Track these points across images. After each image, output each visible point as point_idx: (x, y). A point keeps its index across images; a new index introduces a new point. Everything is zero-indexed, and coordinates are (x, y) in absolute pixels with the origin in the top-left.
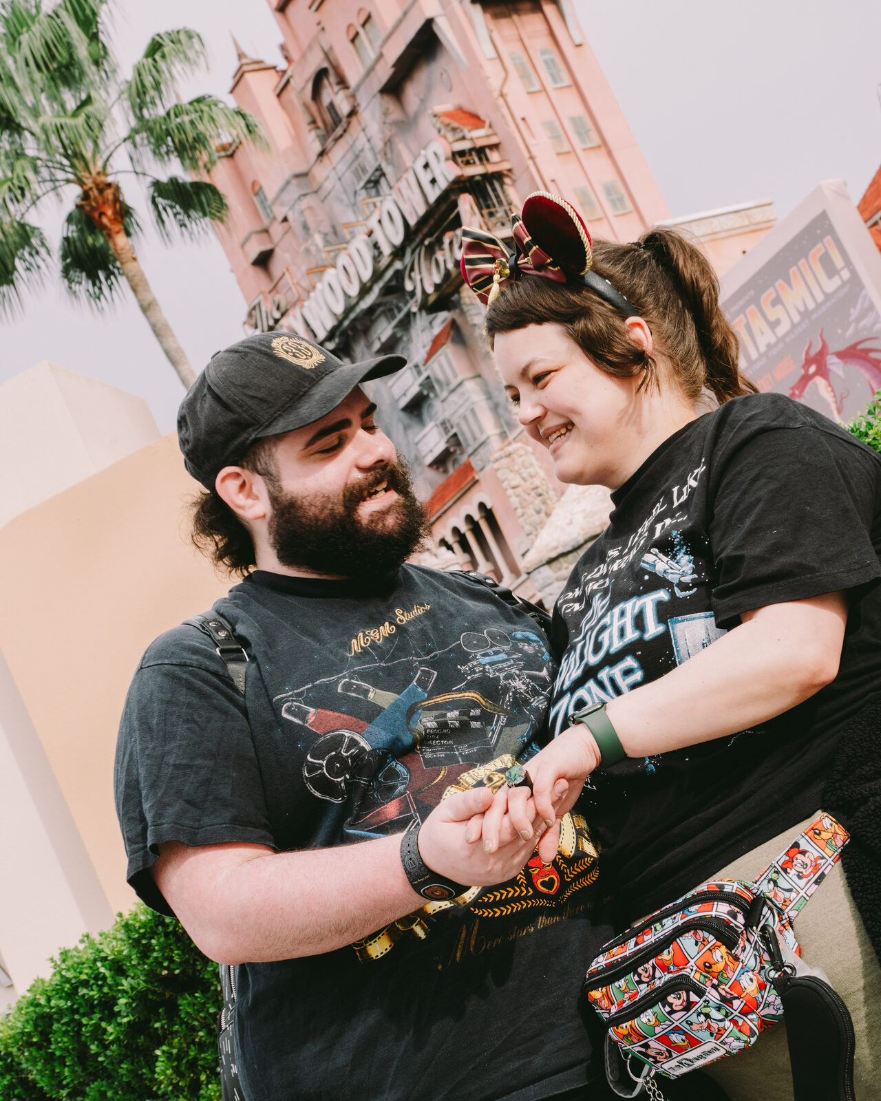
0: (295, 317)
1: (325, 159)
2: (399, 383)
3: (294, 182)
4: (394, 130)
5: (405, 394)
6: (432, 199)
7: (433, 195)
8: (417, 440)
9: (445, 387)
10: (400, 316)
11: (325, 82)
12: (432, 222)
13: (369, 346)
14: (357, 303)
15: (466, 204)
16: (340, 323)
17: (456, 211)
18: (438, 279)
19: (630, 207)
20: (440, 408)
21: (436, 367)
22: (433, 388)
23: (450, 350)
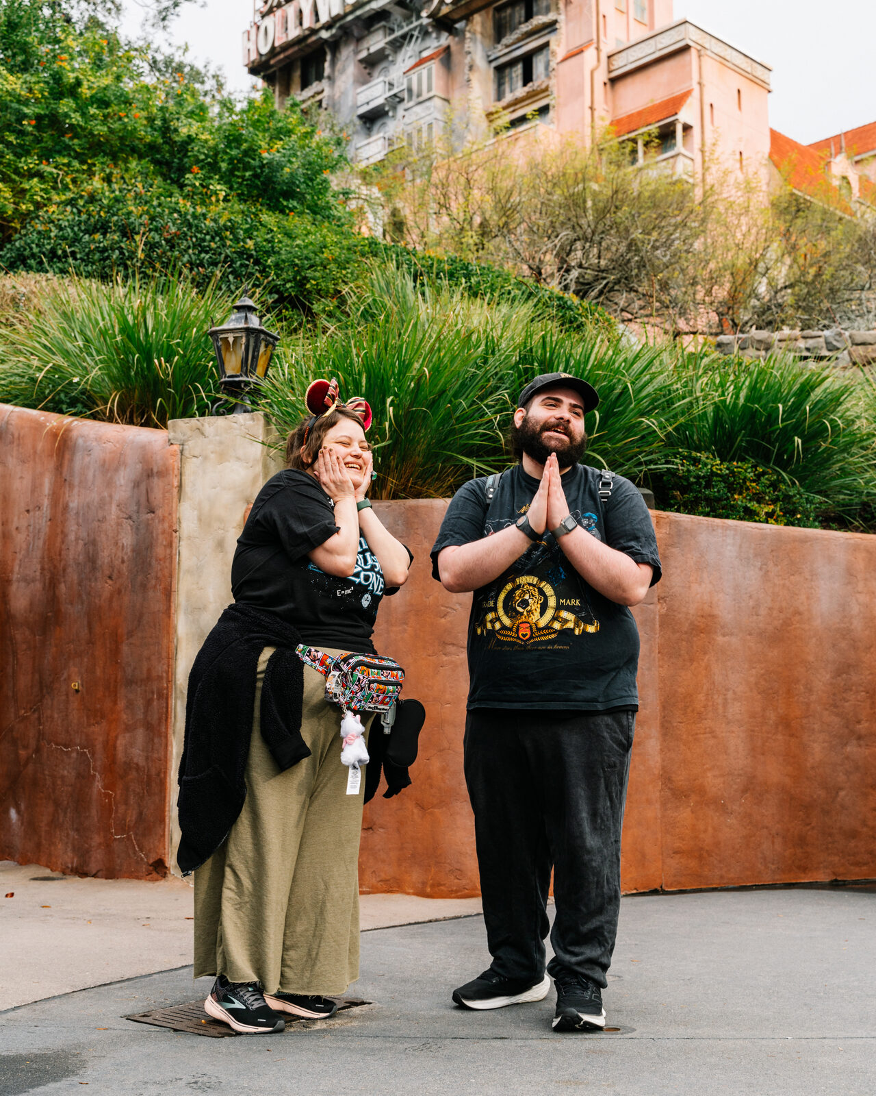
2: (367, 92)
5: (368, 103)
8: (359, 145)
9: (414, 97)
10: (398, 33)
13: (357, 52)
16: (346, 15)
19: (646, 20)
20: (392, 127)
21: (415, 78)
22: (394, 108)
23: (435, 66)
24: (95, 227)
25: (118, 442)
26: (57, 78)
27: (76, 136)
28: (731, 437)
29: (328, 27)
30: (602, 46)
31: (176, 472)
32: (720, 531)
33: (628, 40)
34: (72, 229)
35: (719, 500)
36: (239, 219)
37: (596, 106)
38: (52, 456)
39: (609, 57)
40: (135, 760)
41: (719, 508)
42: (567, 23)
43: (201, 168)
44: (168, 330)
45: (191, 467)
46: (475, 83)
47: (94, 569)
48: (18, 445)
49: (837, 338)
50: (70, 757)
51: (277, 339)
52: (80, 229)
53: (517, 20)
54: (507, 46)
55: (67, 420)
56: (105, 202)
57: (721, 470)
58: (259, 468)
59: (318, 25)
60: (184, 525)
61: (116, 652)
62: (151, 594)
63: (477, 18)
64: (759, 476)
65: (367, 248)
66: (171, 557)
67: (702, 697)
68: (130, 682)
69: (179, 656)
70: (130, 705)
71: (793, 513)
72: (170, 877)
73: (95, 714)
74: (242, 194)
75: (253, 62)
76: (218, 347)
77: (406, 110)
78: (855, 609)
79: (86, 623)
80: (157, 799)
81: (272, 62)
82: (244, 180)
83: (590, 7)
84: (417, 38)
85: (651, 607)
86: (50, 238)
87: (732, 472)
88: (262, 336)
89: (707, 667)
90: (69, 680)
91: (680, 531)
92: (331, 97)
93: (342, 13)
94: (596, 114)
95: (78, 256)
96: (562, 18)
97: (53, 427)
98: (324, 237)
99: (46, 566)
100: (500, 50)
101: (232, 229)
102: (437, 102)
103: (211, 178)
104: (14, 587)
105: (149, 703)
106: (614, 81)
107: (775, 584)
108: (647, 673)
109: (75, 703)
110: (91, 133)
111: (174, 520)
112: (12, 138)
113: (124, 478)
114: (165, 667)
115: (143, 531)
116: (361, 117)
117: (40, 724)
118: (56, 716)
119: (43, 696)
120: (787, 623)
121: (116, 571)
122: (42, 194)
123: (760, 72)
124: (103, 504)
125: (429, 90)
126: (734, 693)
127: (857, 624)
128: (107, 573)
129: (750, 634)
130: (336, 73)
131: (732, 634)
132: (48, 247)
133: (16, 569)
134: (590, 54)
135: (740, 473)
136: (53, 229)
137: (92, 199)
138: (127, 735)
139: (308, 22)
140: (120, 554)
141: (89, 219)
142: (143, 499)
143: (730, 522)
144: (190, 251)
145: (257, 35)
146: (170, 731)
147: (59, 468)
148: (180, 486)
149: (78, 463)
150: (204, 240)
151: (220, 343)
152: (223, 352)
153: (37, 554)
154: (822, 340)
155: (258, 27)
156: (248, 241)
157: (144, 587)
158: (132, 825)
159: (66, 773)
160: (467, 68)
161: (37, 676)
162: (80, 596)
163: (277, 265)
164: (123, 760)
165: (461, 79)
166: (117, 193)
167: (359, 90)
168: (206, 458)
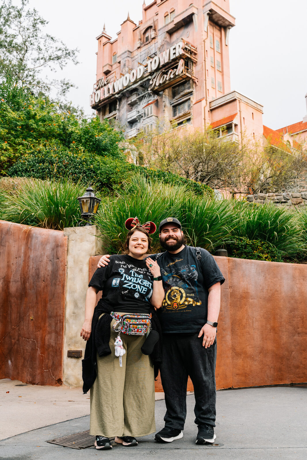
0: (111, 84)
1: (139, 50)
2: (131, 114)
3: (127, 52)
4: (166, 43)
5: (131, 118)
6: (171, 58)
7: (172, 57)
8: (128, 131)
9: (146, 116)
10: (141, 95)
11: (149, 30)
12: (167, 67)
13: (127, 102)
14: (131, 85)
15: (181, 62)
16: (124, 90)
17: (177, 64)
18: (161, 82)
19: (222, 91)
20: (139, 125)
21: (146, 110)
22: (140, 119)
23: (153, 106)
24: (40, 161)
25: (47, 235)
26: (28, 113)
27: (34, 131)
28: (253, 232)
29: (118, 93)
30: (208, 99)
31: (66, 245)
32: (250, 264)
33: (216, 97)
34: (33, 162)
35: (249, 253)
36: (88, 158)
37: (206, 118)
38: (25, 239)
39: (210, 103)
40: (52, 344)
41: (249, 256)
42: (196, 92)
43: (76, 142)
44: (64, 197)
45: (71, 244)
46: (166, 111)
47: (38, 278)
48: (13, 236)
49: (287, 195)
50: (29, 343)
51: (100, 201)
52: (35, 162)
53: (180, 91)
54: (176, 99)
55: (30, 227)
56: (44, 153)
57: (249, 243)
58: (94, 244)
59: (115, 93)
60: (69, 263)
61: (45, 306)
62: (57, 286)
63: (167, 90)
64: (262, 245)
65: (130, 168)
66: (64, 274)
67: (245, 320)
68: (50, 317)
69: (67, 308)
70: (50, 325)
71: (274, 257)
72: (63, 385)
73: (38, 328)
74: (89, 150)
75: (93, 105)
76: (81, 204)
77: (143, 120)
78: (296, 289)
79: (35, 296)
80: (59, 357)
81: (99, 105)
82: (90, 145)
83: (204, 87)
84: (147, 97)
85: (227, 290)
86: (25, 165)
87: (253, 243)
88: (95, 200)
89: (246, 310)
90: (29, 316)
91: (236, 264)
92: (119, 116)
93: (122, 89)
94: (206, 121)
95: (35, 171)
96: (194, 90)
97: (25, 230)
98: (116, 164)
99: (22, 277)
100: (174, 101)
101: (86, 162)
102: (154, 117)
103: (79, 145)
104: (11, 284)
105: (56, 324)
106: (212, 110)
107: (269, 282)
108: (226, 312)
109: (31, 324)
110: (40, 131)
111: (66, 262)
112: (13, 133)
113: (49, 247)
114: (62, 312)
115: (55, 265)
116: (129, 122)
117: (19, 331)
118: (25, 328)
119: (20, 322)
120: (273, 294)
121: (46, 279)
122: (23, 150)
123: (259, 107)
124: (41, 256)
125: (151, 113)
126: (256, 319)
127: (297, 295)
128: (43, 279)
129: (261, 299)
130: (121, 108)
131: (255, 299)
132: (25, 168)
133: (12, 277)
134: (204, 102)
135: (256, 244)
136: (26, 162)
137: (39, 152)
138: (49, 335)
139: (111, 92)
140: (47, 273)
141: (38, 159)
142: (55, 254)
143: (253, 260)
144: (72, 169)
145: (95, 96)
146: (64, 334)
147: (27, 243)
148: (68, 250)
149: (34, 241)
150: (76, 165)
151: (81, 202)
152: (82, 205)
153: (19, 272)
154: (282, 196)
155: (95, 94)
156: (91, 165)
157: (55, 284)
158: (50, 366)
159: (28, 348)
160: (163, 106)
161: (18, 314)
162: (33, 287)
163: (101, 173)
164: (47, 344)
165: (161, 110)
166: (48, 150)
167: (128, 114)
168: (76, 241)
